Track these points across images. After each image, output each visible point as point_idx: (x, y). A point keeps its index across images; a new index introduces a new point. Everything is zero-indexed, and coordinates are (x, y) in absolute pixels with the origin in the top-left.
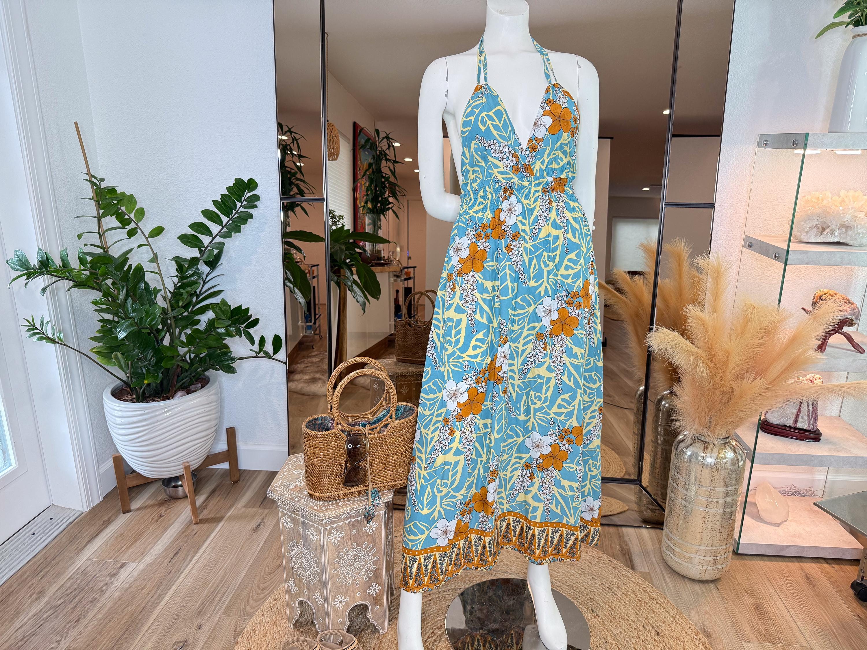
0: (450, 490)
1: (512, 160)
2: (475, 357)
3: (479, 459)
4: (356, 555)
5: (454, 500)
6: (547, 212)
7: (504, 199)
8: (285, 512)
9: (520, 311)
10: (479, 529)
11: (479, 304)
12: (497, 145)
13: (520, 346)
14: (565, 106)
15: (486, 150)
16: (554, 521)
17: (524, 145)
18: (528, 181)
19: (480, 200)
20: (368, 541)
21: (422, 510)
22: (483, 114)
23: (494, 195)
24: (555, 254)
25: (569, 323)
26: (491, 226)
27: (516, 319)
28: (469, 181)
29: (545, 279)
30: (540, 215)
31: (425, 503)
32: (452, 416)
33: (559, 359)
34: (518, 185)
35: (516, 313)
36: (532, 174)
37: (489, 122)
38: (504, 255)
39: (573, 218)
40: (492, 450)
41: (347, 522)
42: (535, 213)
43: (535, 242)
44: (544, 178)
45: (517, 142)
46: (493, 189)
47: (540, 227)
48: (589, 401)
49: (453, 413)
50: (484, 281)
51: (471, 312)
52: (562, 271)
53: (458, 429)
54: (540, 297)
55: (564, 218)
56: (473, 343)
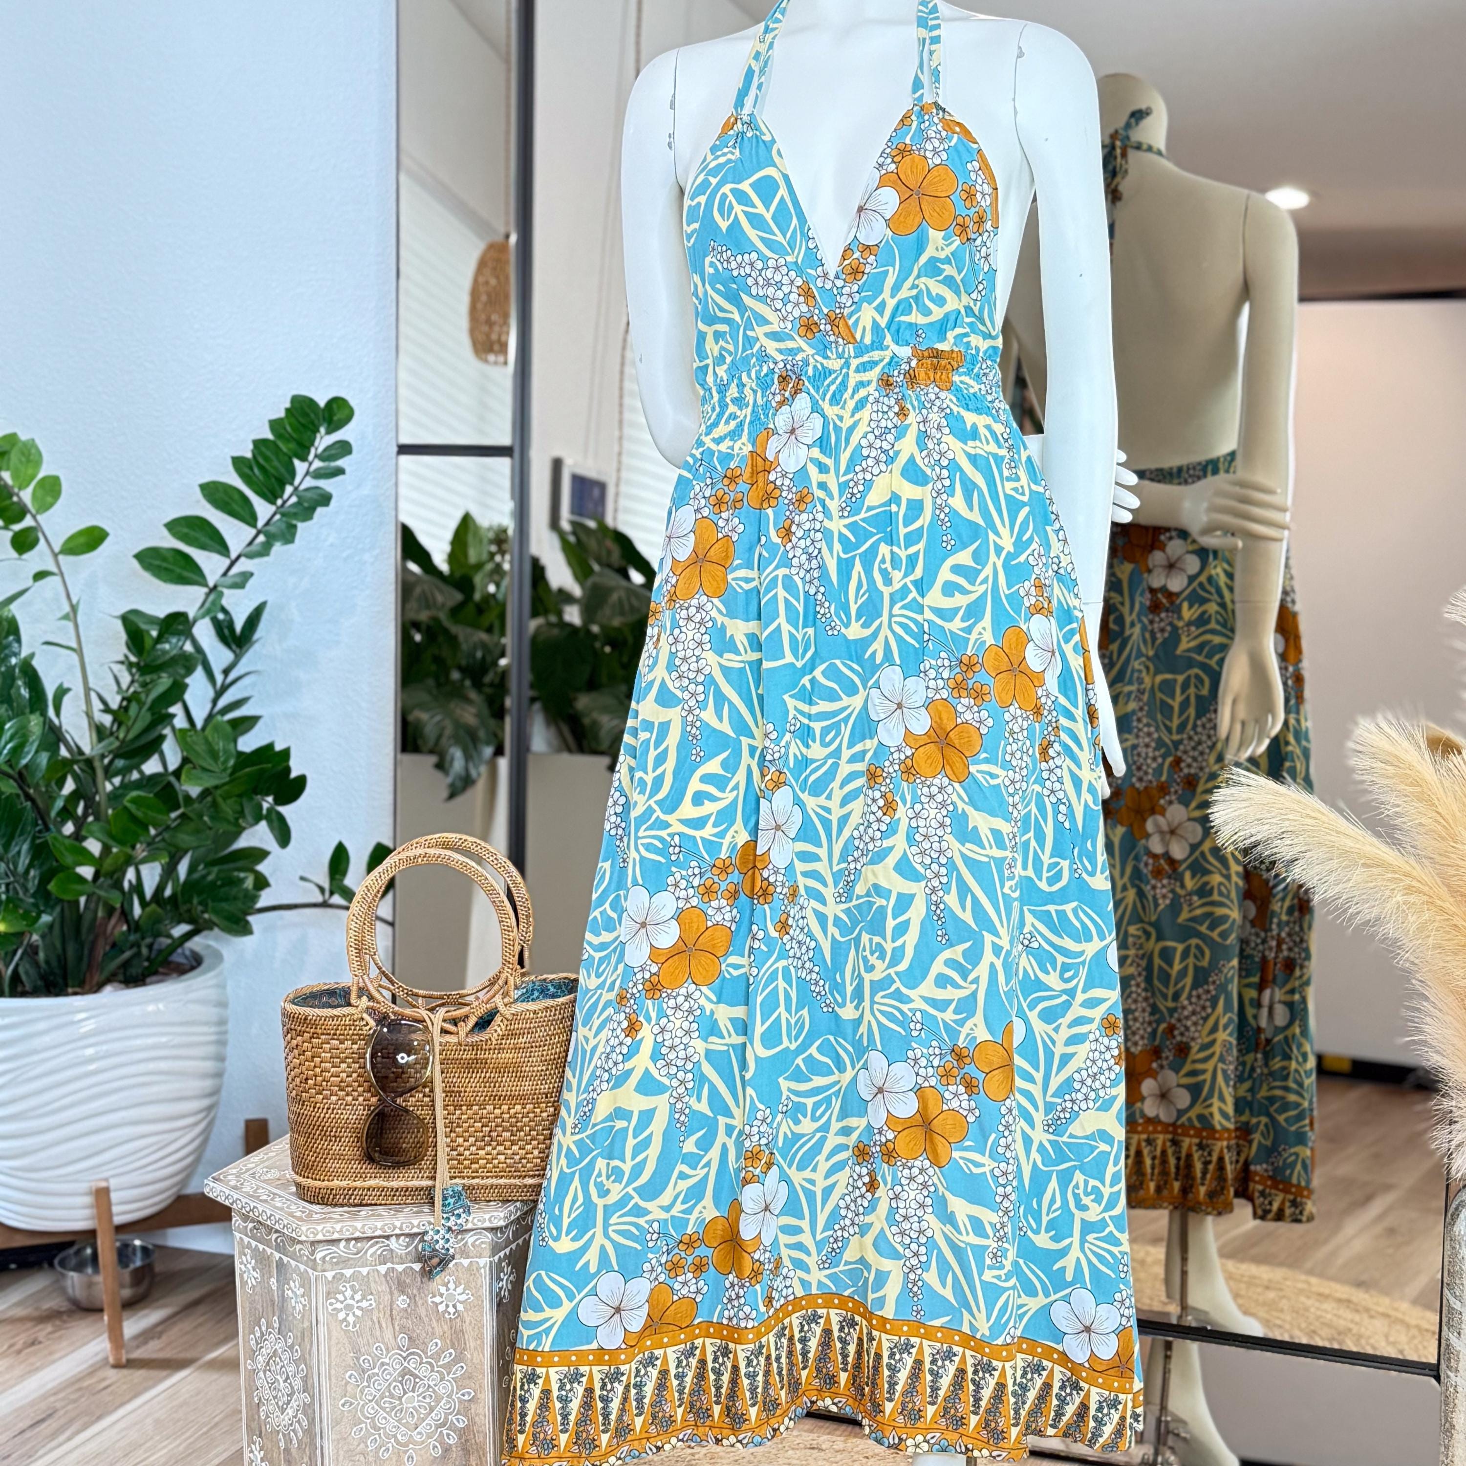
0: (630, 1189)
1: (797, 304)
2: (699, 823)
3: (722, 1120)
4: (406, 1372)
5: (641, 1221)
6: (890, 438)
7: (781, 403)
8: (246, 1239)
9: (824, 706)
10: (725, 1322)
11: (714, 682)
12: (759, 265)
13: (834, 804)
14: (938, 162)
15: (734, 279)
16: (937, 1323)
17: (832, 263)
18: (840, 357)
19: (732, 408)
20: (442, 1337)
21: (556, 1239)
22: (726, 189)
23: (759, 394)
24: (912, 550)
25: (957, 743)
26: (746, 475)
27: (817, 726)
28: (709, 361)
29: (885, 618)
30: (870, 446)
31: (566, 1222)
32: (635, 985)
33: (936, 846)
34: (815, 367)
35: (814, 710)
36: (851, 338)
37: (738, 209)
38: (773, 548)
39: (969, 456)
40: (750, 1091)
41: (383, 1269)
42: (855, 439)
43: (857, 518)
44: (882, 348)
45: (814, 258)
46: (758, 378)
47: (868, 476)
48: (1064, 991)
49: (639, 976)
50: (726, 620)
51: (692, 702)
52: (935, 598)
53: (649, 1020)
54: (875, 668)
55: (942, 454)
56: (695, 785)
